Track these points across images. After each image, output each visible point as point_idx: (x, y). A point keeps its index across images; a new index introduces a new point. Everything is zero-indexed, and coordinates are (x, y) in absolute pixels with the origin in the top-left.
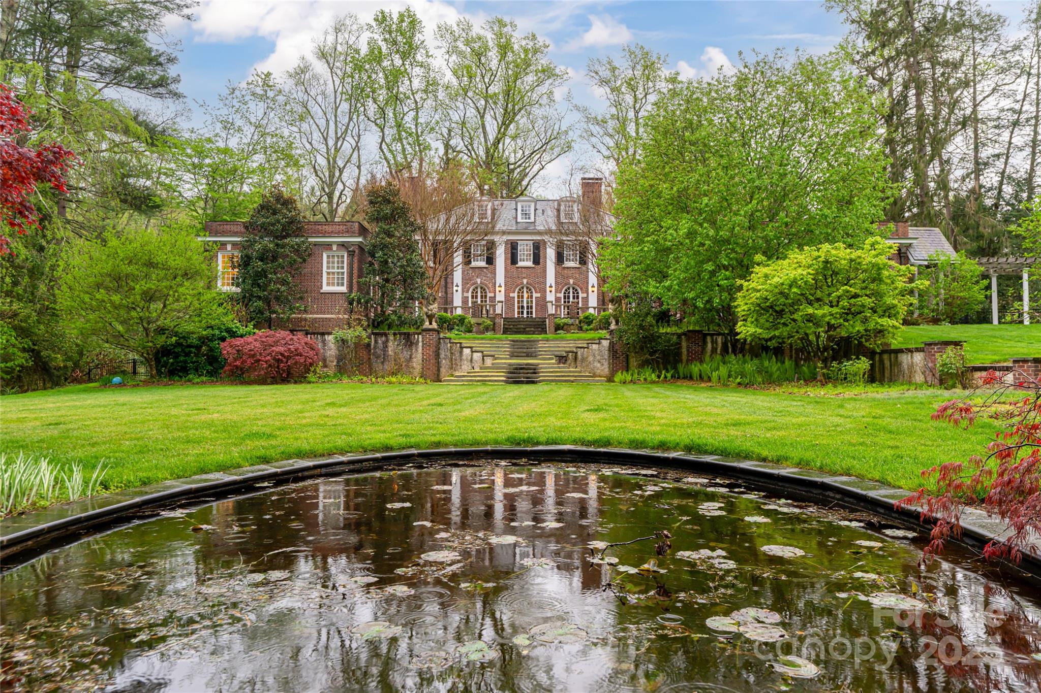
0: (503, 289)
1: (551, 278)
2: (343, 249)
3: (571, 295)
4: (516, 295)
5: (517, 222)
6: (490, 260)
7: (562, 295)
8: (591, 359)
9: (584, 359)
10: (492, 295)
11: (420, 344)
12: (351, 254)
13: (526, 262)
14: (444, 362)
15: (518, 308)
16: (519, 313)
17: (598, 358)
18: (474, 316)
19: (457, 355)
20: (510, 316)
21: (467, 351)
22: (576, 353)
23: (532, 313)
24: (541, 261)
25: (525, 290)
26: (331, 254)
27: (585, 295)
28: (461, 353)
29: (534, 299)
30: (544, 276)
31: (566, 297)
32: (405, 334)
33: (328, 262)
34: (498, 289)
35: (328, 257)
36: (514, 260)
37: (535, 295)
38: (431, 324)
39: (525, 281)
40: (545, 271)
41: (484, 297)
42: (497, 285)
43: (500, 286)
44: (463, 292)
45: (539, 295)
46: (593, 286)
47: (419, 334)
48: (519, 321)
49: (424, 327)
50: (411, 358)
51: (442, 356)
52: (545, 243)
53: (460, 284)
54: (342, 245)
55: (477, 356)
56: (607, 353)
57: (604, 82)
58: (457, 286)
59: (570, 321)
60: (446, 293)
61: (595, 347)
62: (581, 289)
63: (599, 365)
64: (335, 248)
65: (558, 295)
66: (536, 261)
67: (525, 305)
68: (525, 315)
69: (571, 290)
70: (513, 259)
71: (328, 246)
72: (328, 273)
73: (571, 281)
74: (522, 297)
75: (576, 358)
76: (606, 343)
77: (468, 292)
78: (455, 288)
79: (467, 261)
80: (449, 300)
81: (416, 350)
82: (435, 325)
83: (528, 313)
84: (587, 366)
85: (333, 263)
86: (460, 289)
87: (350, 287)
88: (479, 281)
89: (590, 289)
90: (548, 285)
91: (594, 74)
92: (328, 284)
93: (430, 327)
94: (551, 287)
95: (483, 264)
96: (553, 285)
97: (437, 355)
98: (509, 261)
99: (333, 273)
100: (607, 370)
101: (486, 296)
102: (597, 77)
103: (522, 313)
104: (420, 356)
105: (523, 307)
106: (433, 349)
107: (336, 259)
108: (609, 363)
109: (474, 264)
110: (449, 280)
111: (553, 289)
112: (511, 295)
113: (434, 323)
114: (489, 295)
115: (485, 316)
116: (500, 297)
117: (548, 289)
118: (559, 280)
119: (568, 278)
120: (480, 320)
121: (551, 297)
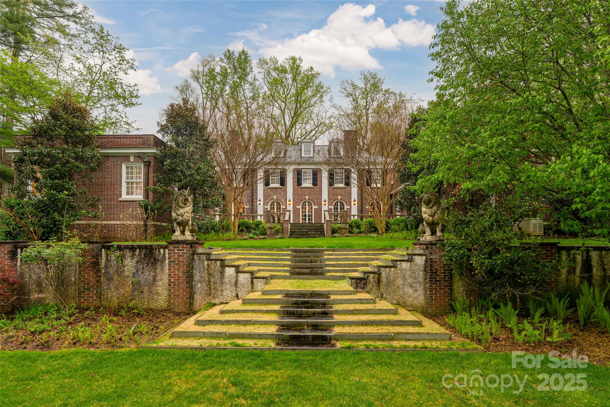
0: (291, 203)
1: (325, 195)
2: (140, 160)
3: (339, 207)
4: (300, 207)
5: (301, 157)
6: (283, 182)
7: (332, 207)
8: (399, 282)
9: (390, 283)
10: (284, 207)
11: (167, 261)
12: (147, 164)
13: (307, 183)
14: (199, 286)
15: (302, 216)
16: (303, 219)
17: (410, 280)
18: (268, 221)
19: (217, 276)
20: (296, 222)
21: (230, 272)
22: (380, 274)
23: (312, 220)
24: (318, 183)
25: (307, 204)
26: (130, 165)
27: (349, 207)
28: (222, 273)
29: (313, 210)
30: (321, 194)
31: (336, 209)
32: (146, 247)
33: (127, 173)
34: (288, 203)
35: (127, 167)
36: (299, 183)
37: (314, 207)
38: (183, 232)
39: (307, 197)
40: (321, 190)
41: (279, 208)
42: (288, 200)
43: (290, 201)
44: (264, 205)
45: (316, 207)
46: (355, 201)
47: (165, 247)
48: (303, 225)
49: (173, 238)
50: (154, 280)
51: (197, 278)
52: (321, 170)
53: (262, 199)
54: (139, 157)
55: (244, 278)
56: (421, 274)
57: (349, 95)
58: (260, 201)
59: (343, 226)
60: (252, 205)
61: (405, 265)
62: (346, 203)
63: (410, 291)
64: (132, 159)
65: (330, 207)
66: (315, 183)
67: (307, 214)
68: (307, 222)
69: (339, 204)
70: (298, 181)
71: (126, 157)
72: (128, 183)
73: (339, 197)
74: (305, 209)
75: (379, 281)
76: (420, 261)
77: (267, 205)
78: (258, 202)
79: (267, 184)
80: (254, 210)
81: (162, 269)
82: (188, 236)
83: (309, 219)
84: (395, 292)
85: (132, 173)
86: (262, 203)
87: (146, 196)
88: (275, 197)
89: (353, 203)
90: (323, 200)
91: (344, 91)
92: (128, 193)
93: (181, 238)
94: (325, 201)
95: (278, 185)
96: (327, 200)
97: (190, 277)
98: (296, 183)
99: (132, 183)
100: (422, 297)
101: (280, 208)
102: (345, 92)
103: (305, 219)
104: (166, 277)
105: (305, 216)
106: (183, 268)
107: (135, 170)
108: (425, 288)
109: (272, 185)
110: (254, 197)
111: (327, 203)
112: (298, 207)
113: (187, 233)
114: (282, 207)
115: (276, 222)
116: (290, 208)
117: (323, 203)
118: (331, 197)
119: (337, 195)
120: (272, 225)
121: (325, 208)
